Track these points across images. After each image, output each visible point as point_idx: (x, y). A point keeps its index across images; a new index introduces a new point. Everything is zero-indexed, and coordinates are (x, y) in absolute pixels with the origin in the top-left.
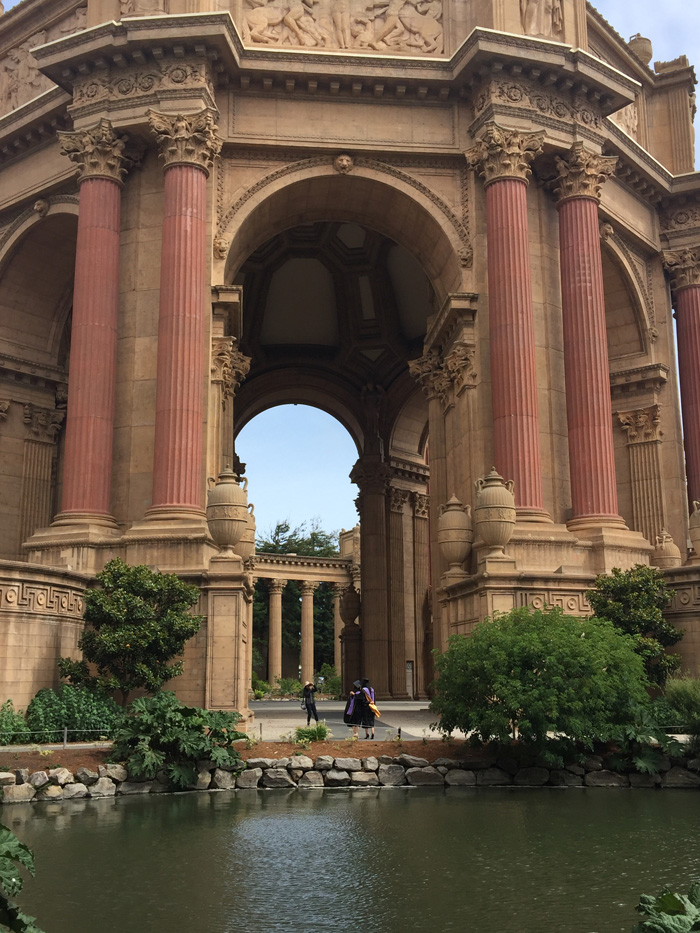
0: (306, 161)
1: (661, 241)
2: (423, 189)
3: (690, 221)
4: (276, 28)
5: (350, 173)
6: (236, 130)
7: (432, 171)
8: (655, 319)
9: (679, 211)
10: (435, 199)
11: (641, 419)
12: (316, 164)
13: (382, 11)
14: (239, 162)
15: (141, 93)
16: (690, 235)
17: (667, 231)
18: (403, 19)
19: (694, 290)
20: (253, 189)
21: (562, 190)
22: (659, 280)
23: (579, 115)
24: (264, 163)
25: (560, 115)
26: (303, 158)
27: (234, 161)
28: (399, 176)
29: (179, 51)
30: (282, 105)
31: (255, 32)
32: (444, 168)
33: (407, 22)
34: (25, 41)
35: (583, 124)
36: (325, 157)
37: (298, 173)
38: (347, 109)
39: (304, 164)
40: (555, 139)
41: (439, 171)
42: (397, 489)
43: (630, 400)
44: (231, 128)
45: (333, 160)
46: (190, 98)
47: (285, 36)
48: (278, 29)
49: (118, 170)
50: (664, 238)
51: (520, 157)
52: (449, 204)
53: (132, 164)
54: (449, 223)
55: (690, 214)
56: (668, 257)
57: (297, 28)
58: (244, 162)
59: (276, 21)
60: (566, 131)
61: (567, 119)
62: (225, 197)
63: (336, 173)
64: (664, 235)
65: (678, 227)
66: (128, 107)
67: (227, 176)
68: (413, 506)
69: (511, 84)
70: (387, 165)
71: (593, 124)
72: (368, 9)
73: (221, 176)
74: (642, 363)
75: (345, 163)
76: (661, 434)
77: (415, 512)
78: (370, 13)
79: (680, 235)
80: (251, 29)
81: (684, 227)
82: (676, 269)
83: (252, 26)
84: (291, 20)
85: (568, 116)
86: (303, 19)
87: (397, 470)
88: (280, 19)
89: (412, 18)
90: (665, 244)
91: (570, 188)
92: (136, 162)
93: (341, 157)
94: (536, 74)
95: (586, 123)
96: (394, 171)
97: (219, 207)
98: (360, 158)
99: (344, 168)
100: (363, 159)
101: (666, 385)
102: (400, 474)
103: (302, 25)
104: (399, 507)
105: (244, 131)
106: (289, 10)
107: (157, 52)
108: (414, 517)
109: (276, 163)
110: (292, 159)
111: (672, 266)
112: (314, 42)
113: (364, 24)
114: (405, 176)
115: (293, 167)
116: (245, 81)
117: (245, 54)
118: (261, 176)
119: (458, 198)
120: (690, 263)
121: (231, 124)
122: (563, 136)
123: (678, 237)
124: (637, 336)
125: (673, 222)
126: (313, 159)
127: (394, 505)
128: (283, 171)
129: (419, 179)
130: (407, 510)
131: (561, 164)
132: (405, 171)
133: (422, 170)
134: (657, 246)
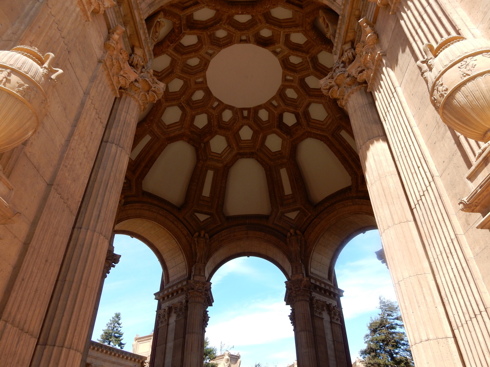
42: (317, 300)
68: (330, 314)
77: (331, 318)
87: (316, 287)
102: (318, 290)
104: (320, 313)
108: (331, 322)
127: (316, 311)
130: (326, 316)
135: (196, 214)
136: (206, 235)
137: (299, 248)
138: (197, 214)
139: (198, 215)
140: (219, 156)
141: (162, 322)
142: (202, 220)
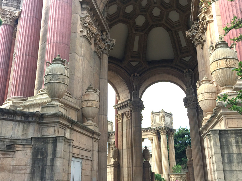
135: (131, 62)
137: (191, 80)
141: (119, 121)
142: (134, 66)
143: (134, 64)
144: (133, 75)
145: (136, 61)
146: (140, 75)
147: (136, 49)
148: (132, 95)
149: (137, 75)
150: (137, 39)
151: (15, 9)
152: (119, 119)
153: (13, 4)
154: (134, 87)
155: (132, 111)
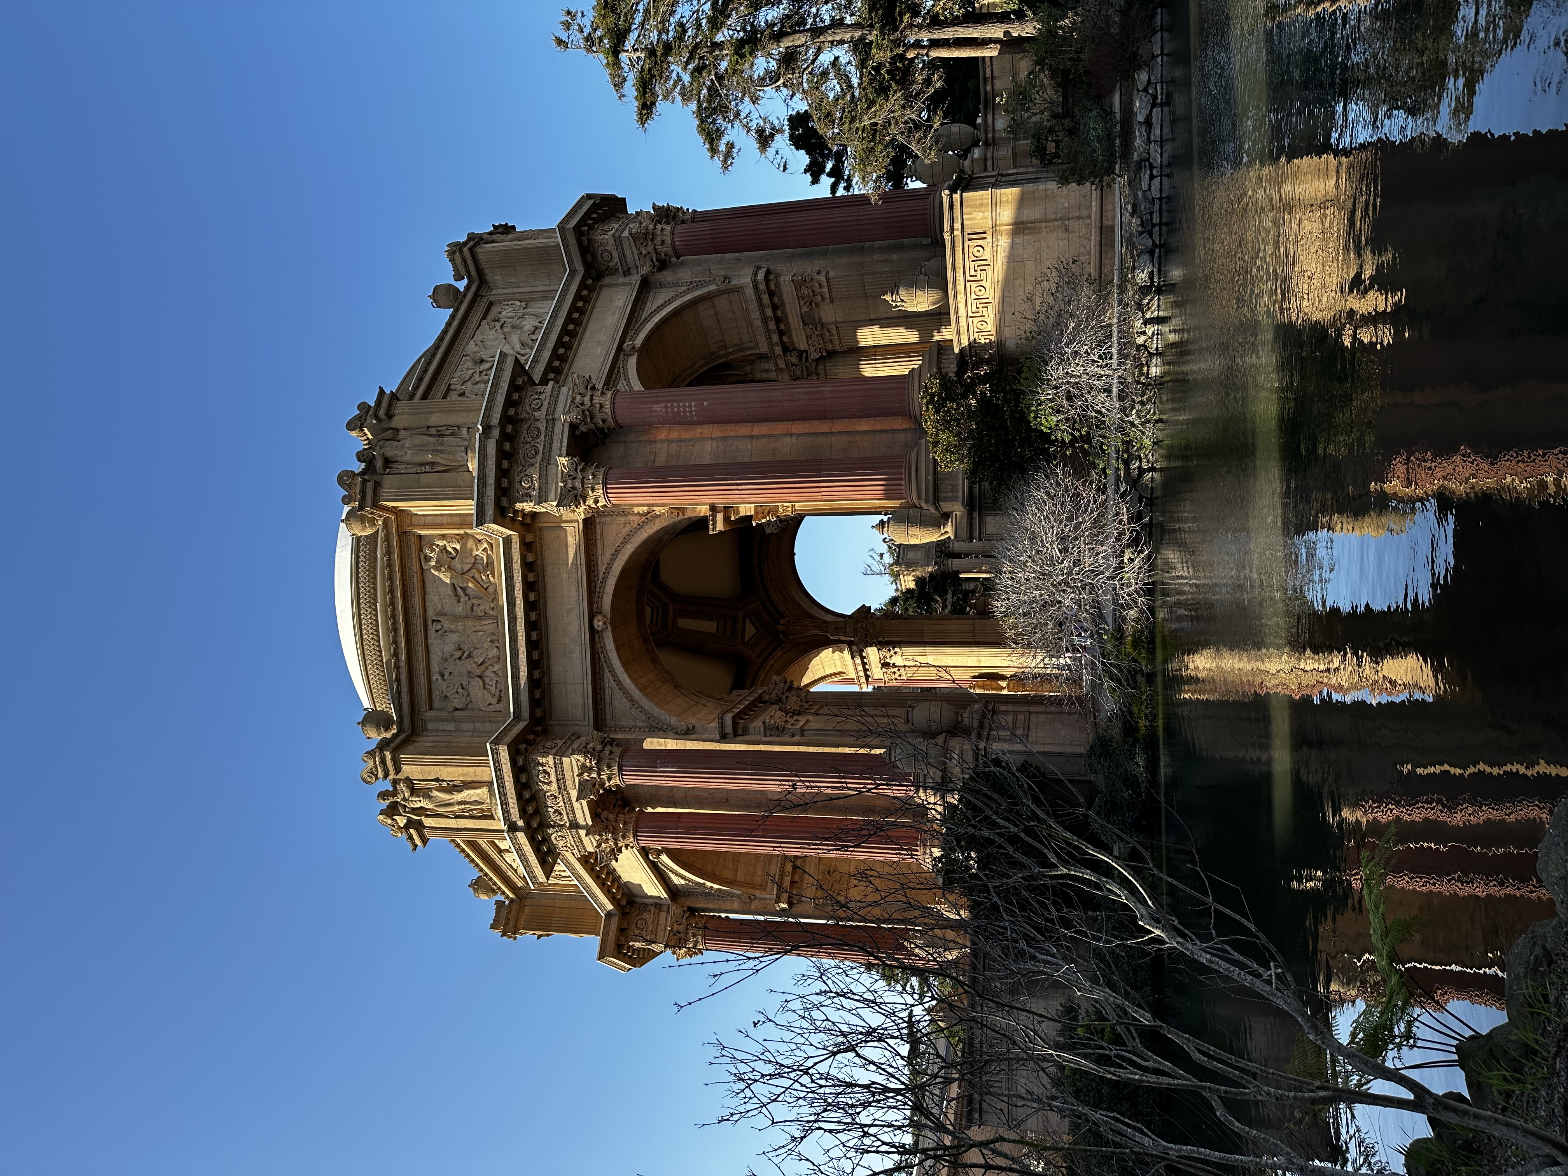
0: (601, 656)
1: (630, 274)
2: (617, 552)
3: (609, 248)
4: (487, 682)
5: (609, 616)
6: (582, 718)
7: (599, 543)
8: (707, 279)
9: (600, 259)
10: (625, 541)
11: (806, 292)
12: (604, 647)
13: (459, 589)
14: (608, 713)
15: (561, 804)
16: (623, 248)
17: (620, 269)
18: (466, 569)
19: (676, 243)
20: (631, 701)
21: (607, 425)
22: (668, 276)
23: (536, 414)
24: (607, 691)
25: (539, 432)
26: (599, 658)
27: (608, 717)
28: (607, 573)
29: (523, 778)
30: (555, 679)
31: (494, 701)
32: (595, 532)
33: (467, 567)
34: (511, 866)
35: (544, 409)
36: (597, 639)
37: (613, 662)
38: (552, 622)
39: (605, 657)
40: (562, 438)
41: (598, 537)
43: (786, 301)
44: (581, 723)
45: (598, 632)
46: (562, 767)
47: (493, 675)
48: (487, 680)
49: (627, 816)
50: (627, 272)
51: (584, 478)
52: (628, 528)
53: (619, 803)
54: (646, 527)
55: (602, 248)
56: (645, 270)
57: (485, 665)
58: (607, 708)
59: (481, 682)
60: (553, 428)
61: (542, 426)
62: (640, 724)
63: (609, 628)
64: (624, 272)
65: (616, 259)
66: (574, 813)
67: (622, 723)
69: (517, 485)
70: (599, 585)
71: (543, 397)
72: (459, 602)
73: (622, 729)
74: (750, 292)
75: (601, 623)
76: (819, 273)
78: (462, 600)
79: (623, 257)
80: (490, 704)
81: (615, 254)
82: (657, 260)
83: (487, 703)
84: (478, 672)
85: (538, 424)
86: (477, 660)
88: (478, 679)
89: (463, 563)
90: (633, 271)
91: (604, 421)
92: (617, 799)
93: (596, 626)
94: (505, 464)
95: (542, 405)
96: (603, 578)
97: (650, 729)
98: (595, 609)
99: (605, 623)
100: (595, 606)
101: (771, 268)
103: (482, 660)
105: (581, 712)
106: (469, 672)
107: (527, 795)
109: (606, 680)
110: (601, 668)
111: (654, 266)
112: (495, 649)
113: (473, 605)
114: (606, 569)
115: (608, 667)
116: (539, 713)
117: (517, 717)
118: (619, 695)
119: (622, 519)
120: (650, 249)
121: (577, 723)
122: (558, 429)
123: (625, 258)
124: (725, 296)
125: (611, 264)
126: (600, 650)
128: (613, 676)
129: (608, 555)
131: (583, 429)
132: (602, 569)
133: (600, 552)
134: (635, 279)
136: (782, 622)
138: (747, 638)
139: (748, 636)
140: (655, 610)
141: (900, 676)
142: (755, 631)
143: (750, 631)
144: (781, 636)
145: (744, 626)
146: (783, 617)
147: (709, 627)
148: (837, 638)
149: (783, 625)
150: (684, 623)
151: (663, 915)
152: (897, 676)
153: (650, 922)
154: (815, 632)
155: (881, 639)
